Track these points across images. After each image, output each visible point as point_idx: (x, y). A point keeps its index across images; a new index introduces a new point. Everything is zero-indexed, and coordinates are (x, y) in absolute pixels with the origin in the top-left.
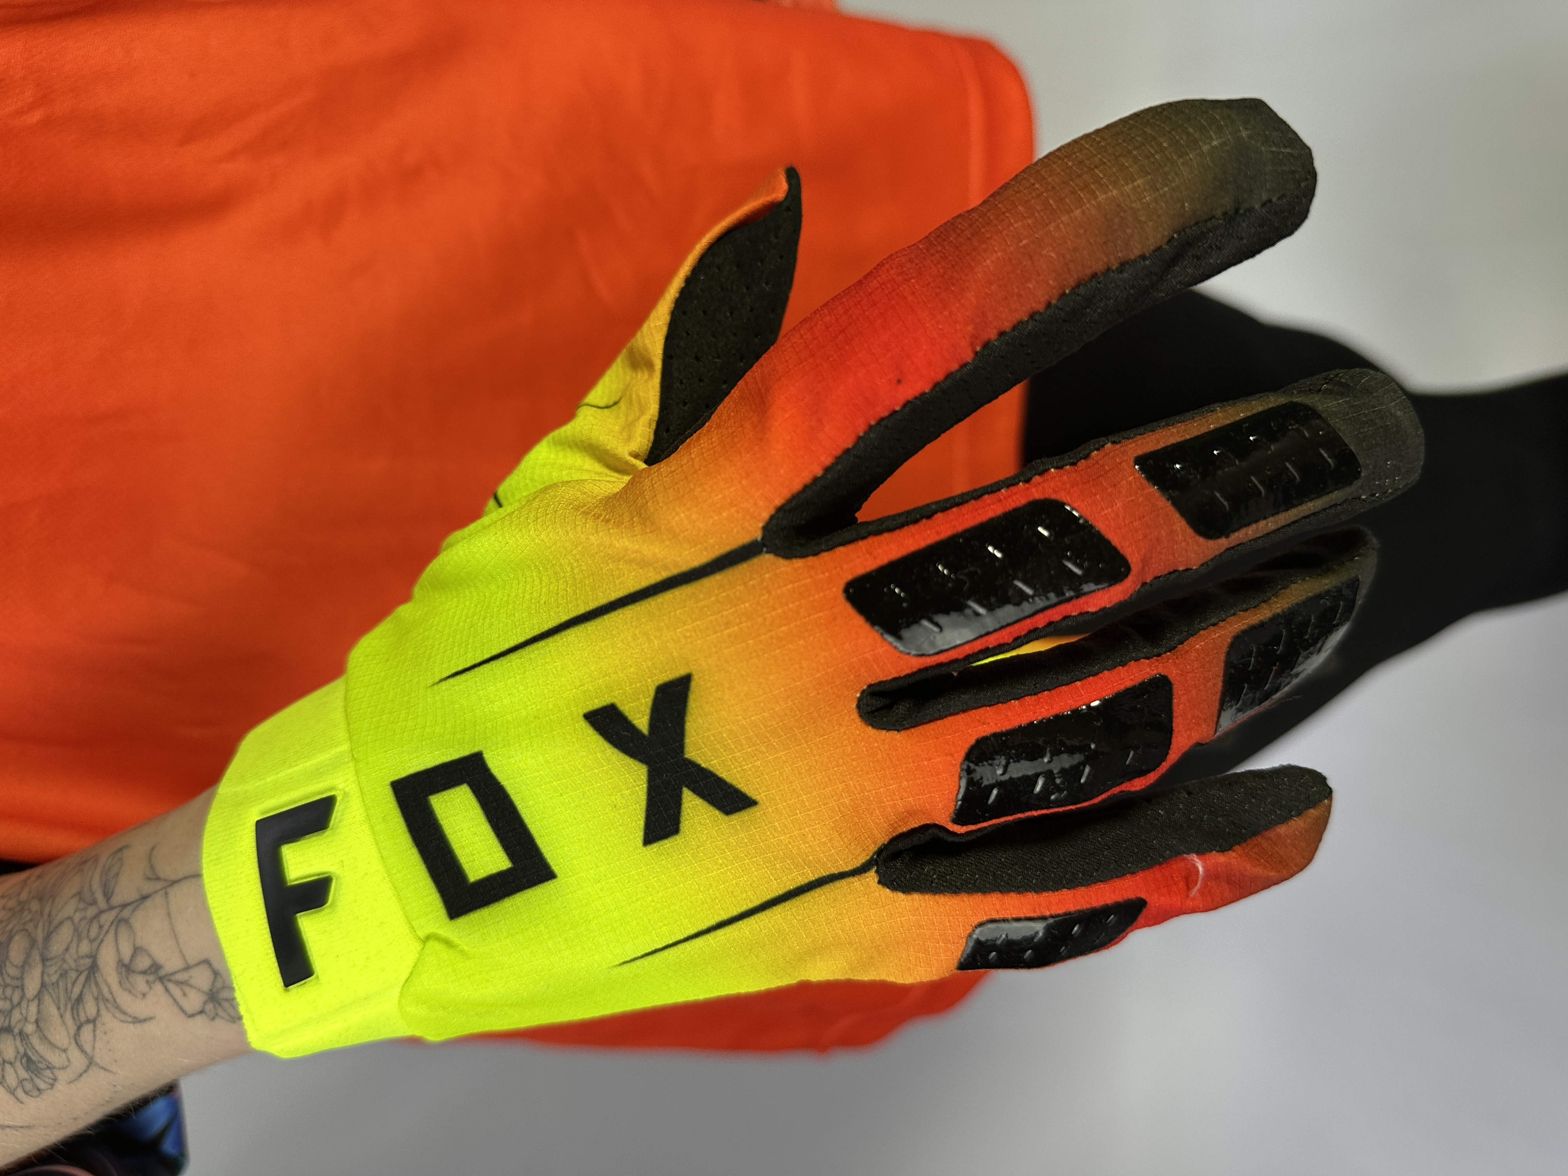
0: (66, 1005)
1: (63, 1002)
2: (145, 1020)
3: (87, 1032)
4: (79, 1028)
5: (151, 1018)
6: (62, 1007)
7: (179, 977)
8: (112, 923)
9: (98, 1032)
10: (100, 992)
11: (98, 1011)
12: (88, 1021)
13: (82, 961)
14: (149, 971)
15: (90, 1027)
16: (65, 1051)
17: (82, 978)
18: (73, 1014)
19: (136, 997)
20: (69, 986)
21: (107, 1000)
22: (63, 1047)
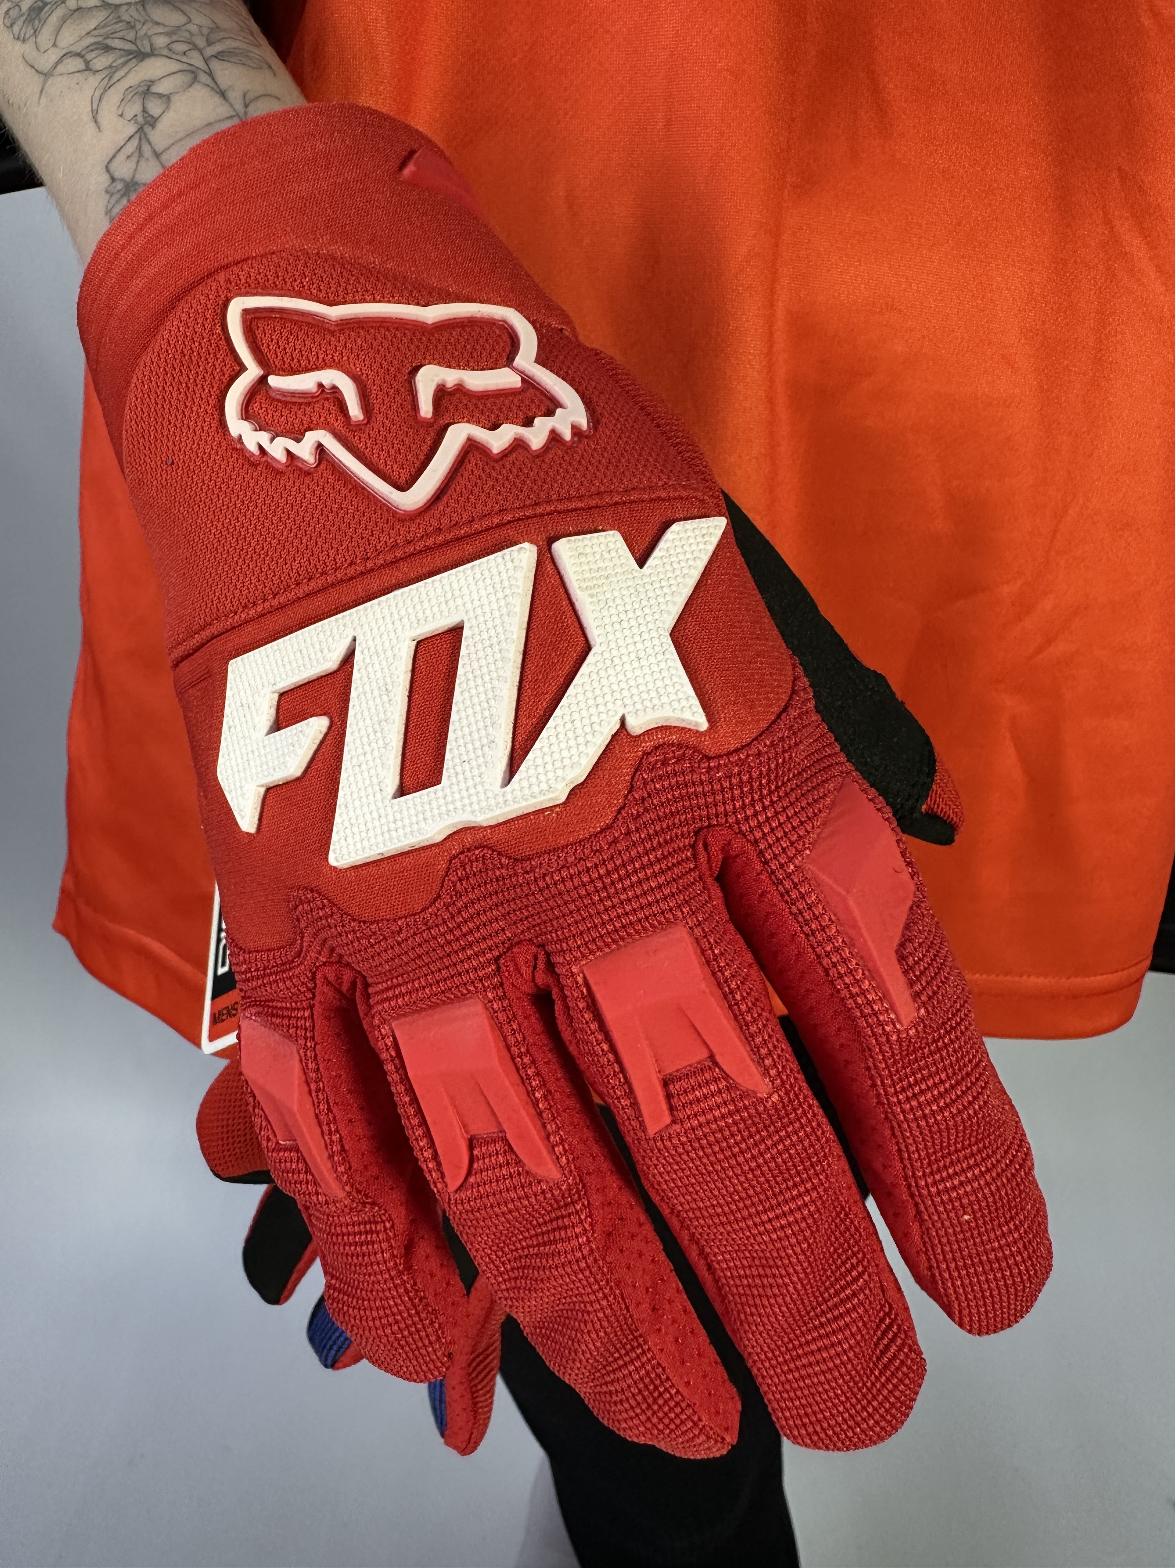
0: (100, 36)
1: (102, 31)
2: (96, 121)
9: (77, 75)
10: (117, 69)
11: (99, 71)
13: (146, 42)
19: (119, 107)
20: (120, 35)
21: (110, 79)
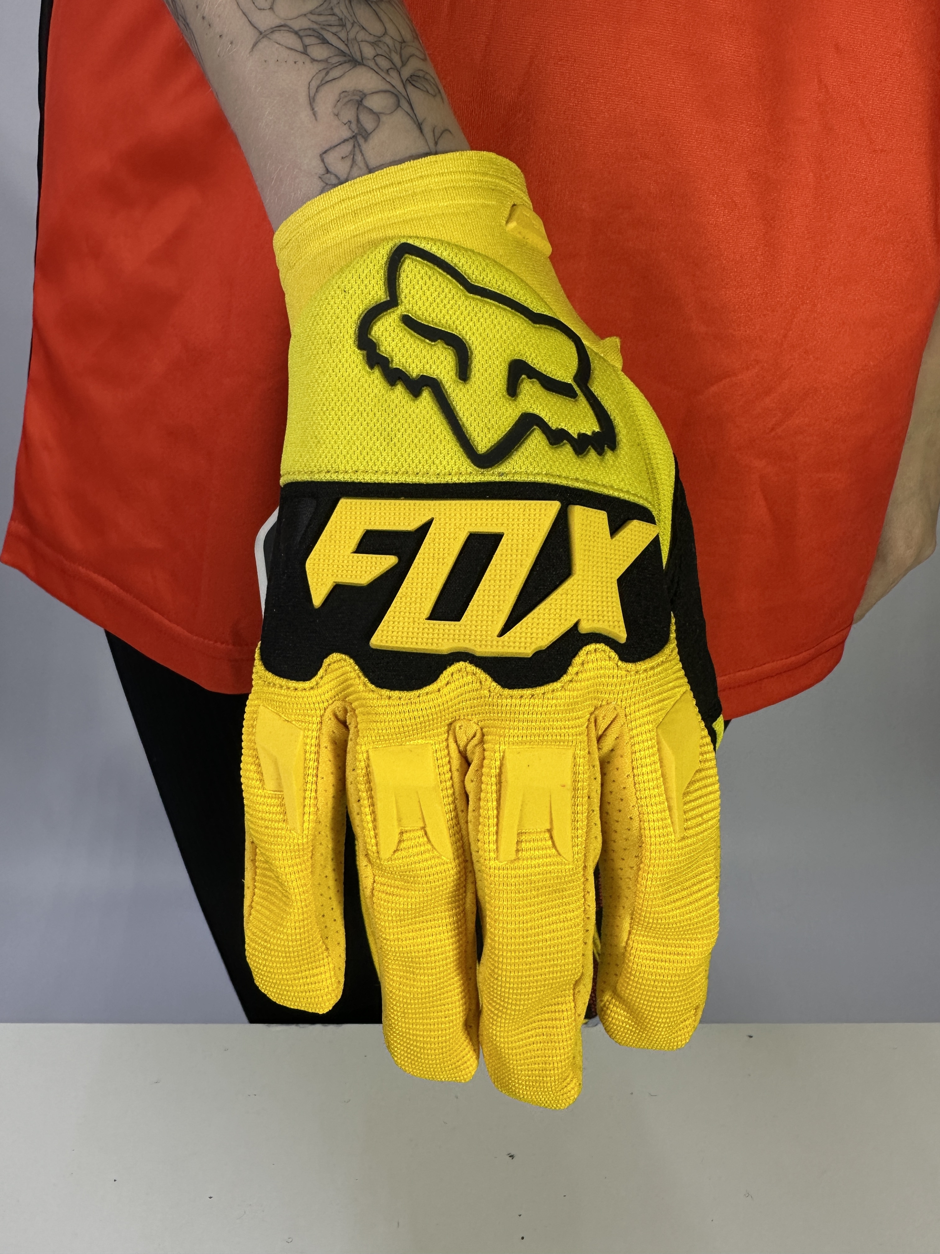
0: (316, 23)
1: (317, 18)
2: (314, 112)
3: (292, 40)
4: (296, 33)
5: (316, 120)
6: (313, 18)
7: (359, 158)
8: (393, 86)
9: (293, 53)
10: (333, 66)
11: (317, 61)
12: (305, 47)
13: (356, 47)
14: (359, 125)
15: (300, 48)
16: (271, 8)
17: (343, 47)
18: (310, 29)
19: (335, 106)
20: (334, 29)
21: (327, 73)
22: (275, 7)
